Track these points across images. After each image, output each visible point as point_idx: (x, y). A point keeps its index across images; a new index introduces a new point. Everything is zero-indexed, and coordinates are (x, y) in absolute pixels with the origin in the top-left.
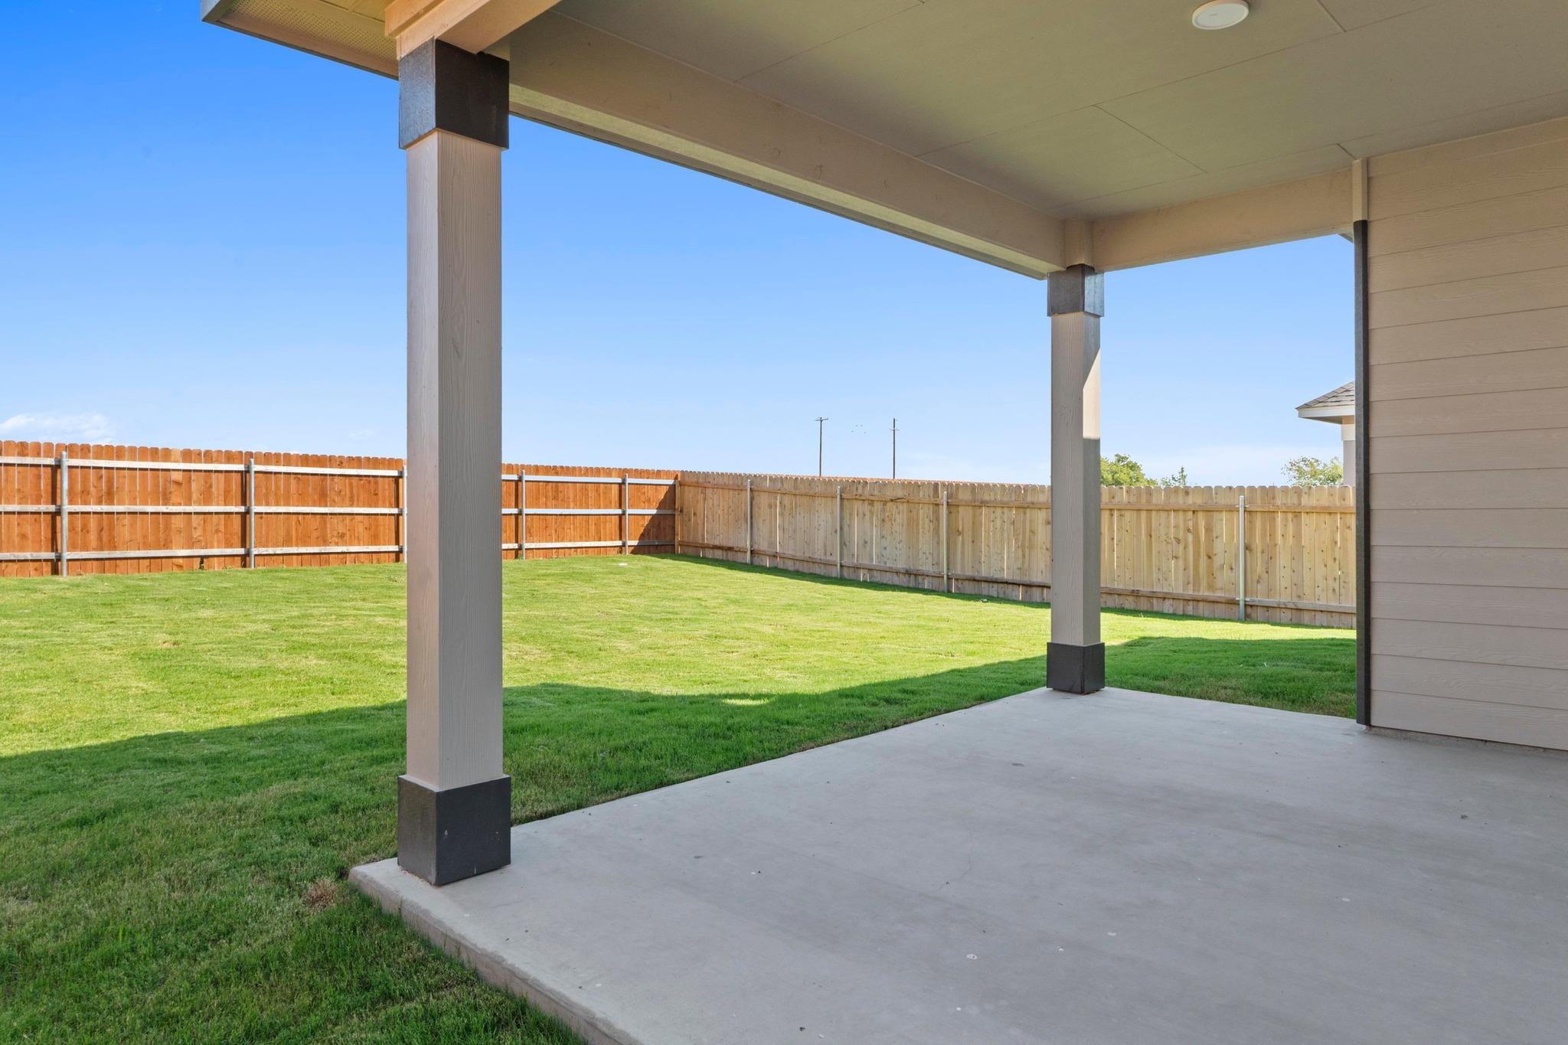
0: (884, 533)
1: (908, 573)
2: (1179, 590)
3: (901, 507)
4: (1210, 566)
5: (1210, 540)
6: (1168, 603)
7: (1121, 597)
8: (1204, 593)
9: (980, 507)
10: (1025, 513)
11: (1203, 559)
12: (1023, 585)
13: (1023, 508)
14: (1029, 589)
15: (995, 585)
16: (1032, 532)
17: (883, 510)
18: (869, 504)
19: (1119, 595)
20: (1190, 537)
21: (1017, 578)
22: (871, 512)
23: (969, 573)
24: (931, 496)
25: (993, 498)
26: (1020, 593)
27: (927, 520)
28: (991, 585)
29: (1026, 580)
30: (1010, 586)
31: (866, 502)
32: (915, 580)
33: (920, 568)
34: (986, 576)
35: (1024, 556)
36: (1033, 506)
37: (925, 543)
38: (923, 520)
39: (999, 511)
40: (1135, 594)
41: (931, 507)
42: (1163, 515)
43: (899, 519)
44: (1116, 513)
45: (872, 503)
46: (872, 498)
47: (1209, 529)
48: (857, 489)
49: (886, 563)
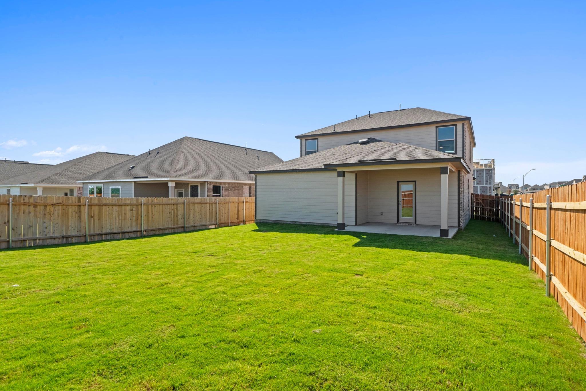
0: (45, 221)
1: (63, 237)
2: (170, 226)
3: (57, 208)
4: (177, 218)
5: (177, 211)
6: (167, 230)
7: (155, 231)
8: (176, 226)
9: (102, 206)
10: (122, 207)
11: (176, 217)
12: (121, 233)
13: (120, 206)
14: (124, 234)
15: (110, 235)
16: (125, 214)
17: (45, 209)
18: (34, 207)
19: (154, 230)
20: (173, 211)
21: (119, 231)
22: (35, 211)
23: (97, 232)
24: (77, 202)
25: (108, 202)
26: (120, 236)
27: (74, 213)
28: (107, 235)
29: (123, 231)
30: (116, 235)
31: (32, 207)
32: (67, 240)
33: (70, 234)
34: (106, 232)
35: (122, 223)
36: (125, 205)
37: (72, 222)
38: (72, 213)
39: (111, 207)
40: (159, 229)
41: (77, 207)
42: (166, 206)
43: (56, 213)
44: (153, 206)
45: (35, 206)
46: (36, 204)
47: (177, 209)
48: (24, 200)
49: (46, 235)
